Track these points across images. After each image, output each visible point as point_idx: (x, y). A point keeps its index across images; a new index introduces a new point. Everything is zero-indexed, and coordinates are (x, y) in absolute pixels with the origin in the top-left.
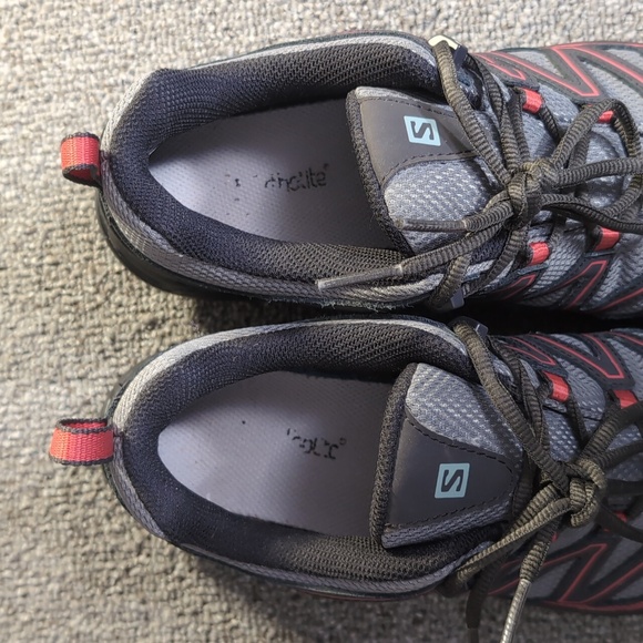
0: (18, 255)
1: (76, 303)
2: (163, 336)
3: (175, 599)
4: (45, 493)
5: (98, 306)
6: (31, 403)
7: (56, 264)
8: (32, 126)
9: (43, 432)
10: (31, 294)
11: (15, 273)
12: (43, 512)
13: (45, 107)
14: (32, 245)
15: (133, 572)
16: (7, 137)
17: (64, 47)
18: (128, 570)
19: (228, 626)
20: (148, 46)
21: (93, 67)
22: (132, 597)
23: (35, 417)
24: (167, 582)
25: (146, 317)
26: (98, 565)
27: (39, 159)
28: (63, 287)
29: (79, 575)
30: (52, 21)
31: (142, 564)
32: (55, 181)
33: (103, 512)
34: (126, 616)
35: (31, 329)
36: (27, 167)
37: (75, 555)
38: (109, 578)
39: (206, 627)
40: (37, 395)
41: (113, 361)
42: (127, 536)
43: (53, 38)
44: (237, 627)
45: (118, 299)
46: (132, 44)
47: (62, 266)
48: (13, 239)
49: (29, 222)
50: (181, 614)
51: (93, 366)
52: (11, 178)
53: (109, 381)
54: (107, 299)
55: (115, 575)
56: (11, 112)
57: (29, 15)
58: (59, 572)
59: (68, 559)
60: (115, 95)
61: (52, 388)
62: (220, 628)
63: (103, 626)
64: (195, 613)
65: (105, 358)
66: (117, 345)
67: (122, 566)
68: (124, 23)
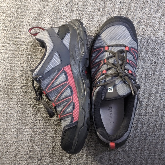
0: (3, 72)
1: (11, 81)
2: (25, 88)
3: (23, 133)
4: (3, 113)
5: (15, 82)
6: (2, 97)
7: (9, 74)
8: (7, 50)
9: (4, 103)
10: (4, 79)
11: (2, 75)
12: (2, 116)
13: (10, 47)
14: (5, 71)
15: (16, 128)
16: (3, 52)
17: (14, 37)
18: (15, 127)
19: (31, 139)
20: (28, 38)
21: (18, 41)
22: (15, 132)
23: (2, 100)
24: (22, 130)
25: (22, 85)
26: (10, 126)
27: (8, 56)
28: (9, 78)
29: (7, 128)
30: (12, 32)
31: (18, 127)
32: (10, 60)
33: (12, 117)
34: (14, 135)
35: (3, 85)
36: (5, 57)
37: (7, 124)
38: (12, 129)
39: (27, 139)
40: (3, 96)
41: (16, 92)
42: (16, 122)
43: (12, 35)
44: (32, 139)
45: (18, 81)
46: (25, 38)
47: (9, 75)
48: (2, 69)
49: (5, 67)
50: (23, 136)
51: (13, 92)
52: (3, 59)
53: (15, 95)
54: (17, 81)
55: (13, 128)
56: (4, 47)
57: (8, 31)
58: (4, 127)
59: (5, 125)
60: (21, 46)
61: (6, 95)
62: (30, 139)
63: (10, 137)
64: (26, 136)
65: (15, 91)
66: (17, 89)
67: (14, 127)
68: (24, 34)
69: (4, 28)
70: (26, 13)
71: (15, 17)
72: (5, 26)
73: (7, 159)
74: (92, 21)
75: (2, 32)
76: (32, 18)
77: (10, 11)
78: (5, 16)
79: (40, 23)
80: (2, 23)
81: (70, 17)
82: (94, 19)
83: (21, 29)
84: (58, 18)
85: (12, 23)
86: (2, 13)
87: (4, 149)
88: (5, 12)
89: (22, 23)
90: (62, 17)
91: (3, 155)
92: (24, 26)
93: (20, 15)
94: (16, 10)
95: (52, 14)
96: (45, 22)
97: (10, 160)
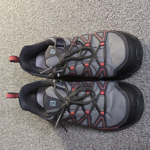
30: (59, 26)
43: (59, 29)
57: (56, 25)
68: (69, 27)
69: (52, 24)
70: (70, 7)
71: (61, 11)
72: (53, 21)
73: (56, 146)
74: (133, 4)
75: (51, 27)
76: (75, 11)
77: (57, 7)
78: (53, 12)
79: (82, 14)
80: (51, 19)
81: (111, 4)
82: (135, 2)
83: (66, 22)
84: (99, 6)
85: (59, 18)
86: (51, 9)
87: (53, 137)
88: (53, 8)
89: (67, 16)
90: (102, 5)
91: (53, 142)
92: (69, 19)
93: (66, 9)
94: (62, 5)
95: (93, 3)
96: (87, 12)
97: (58, 148)
